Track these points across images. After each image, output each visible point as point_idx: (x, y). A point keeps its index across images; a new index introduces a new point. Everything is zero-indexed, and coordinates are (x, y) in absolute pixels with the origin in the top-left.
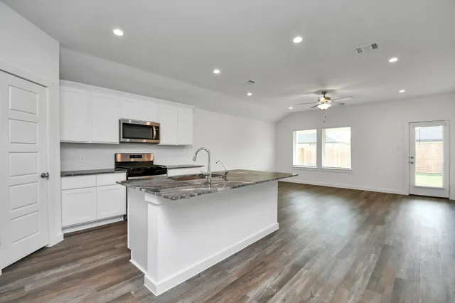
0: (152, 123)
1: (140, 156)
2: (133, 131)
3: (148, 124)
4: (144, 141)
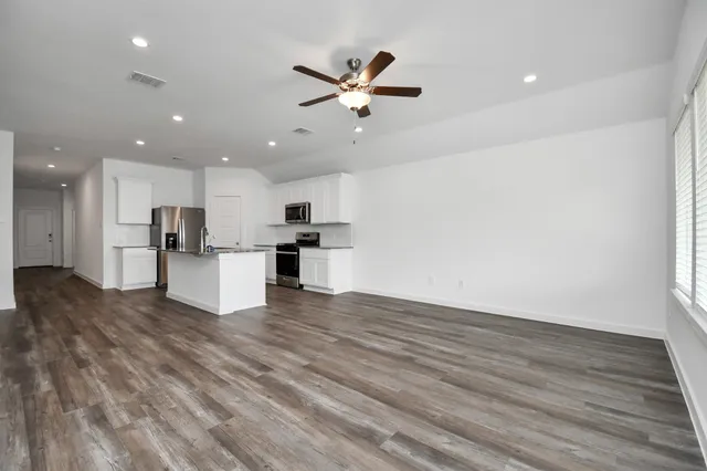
3: (298, 205)
4: (297, 221)
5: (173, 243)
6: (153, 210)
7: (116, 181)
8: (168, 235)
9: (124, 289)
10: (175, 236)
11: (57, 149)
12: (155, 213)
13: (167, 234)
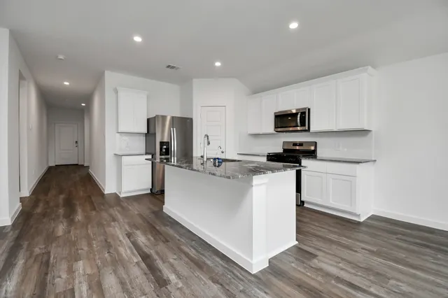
0: (297, 110)
1: (301, 144)
2: (284, 121)
3: (294, 111)
4: (291, 129)
5: (166, 150)
6: (148, 120)
7: (116, 91)
8: (162, 144)
9: (122, 195)
10: (168, 144)
11: (61, 57)
12: (150, 122)
13: (161, 142)
